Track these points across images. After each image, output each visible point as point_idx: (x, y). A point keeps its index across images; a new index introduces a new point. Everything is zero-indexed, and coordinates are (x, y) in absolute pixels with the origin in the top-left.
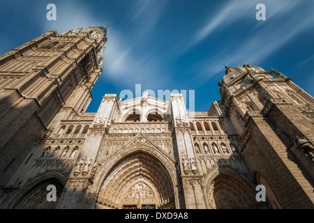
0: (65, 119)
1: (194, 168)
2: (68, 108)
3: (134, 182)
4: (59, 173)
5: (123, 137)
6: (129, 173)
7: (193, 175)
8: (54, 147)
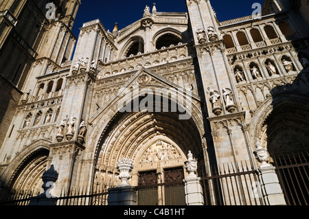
0: (42, 75)
1: (230, 103)
2: (42, 59)
3: (148, 141)
4: (46, 142)
5: (118, 81)
6: (139, 131)
7: (227, 113)
8: (34, 112)
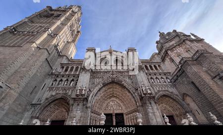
2: (64, 56)
3: (109, 100)
4: (64, 95)
5: (102, 74)
6: (107, 95)
7: (149, 96)
8: (58, 79)
